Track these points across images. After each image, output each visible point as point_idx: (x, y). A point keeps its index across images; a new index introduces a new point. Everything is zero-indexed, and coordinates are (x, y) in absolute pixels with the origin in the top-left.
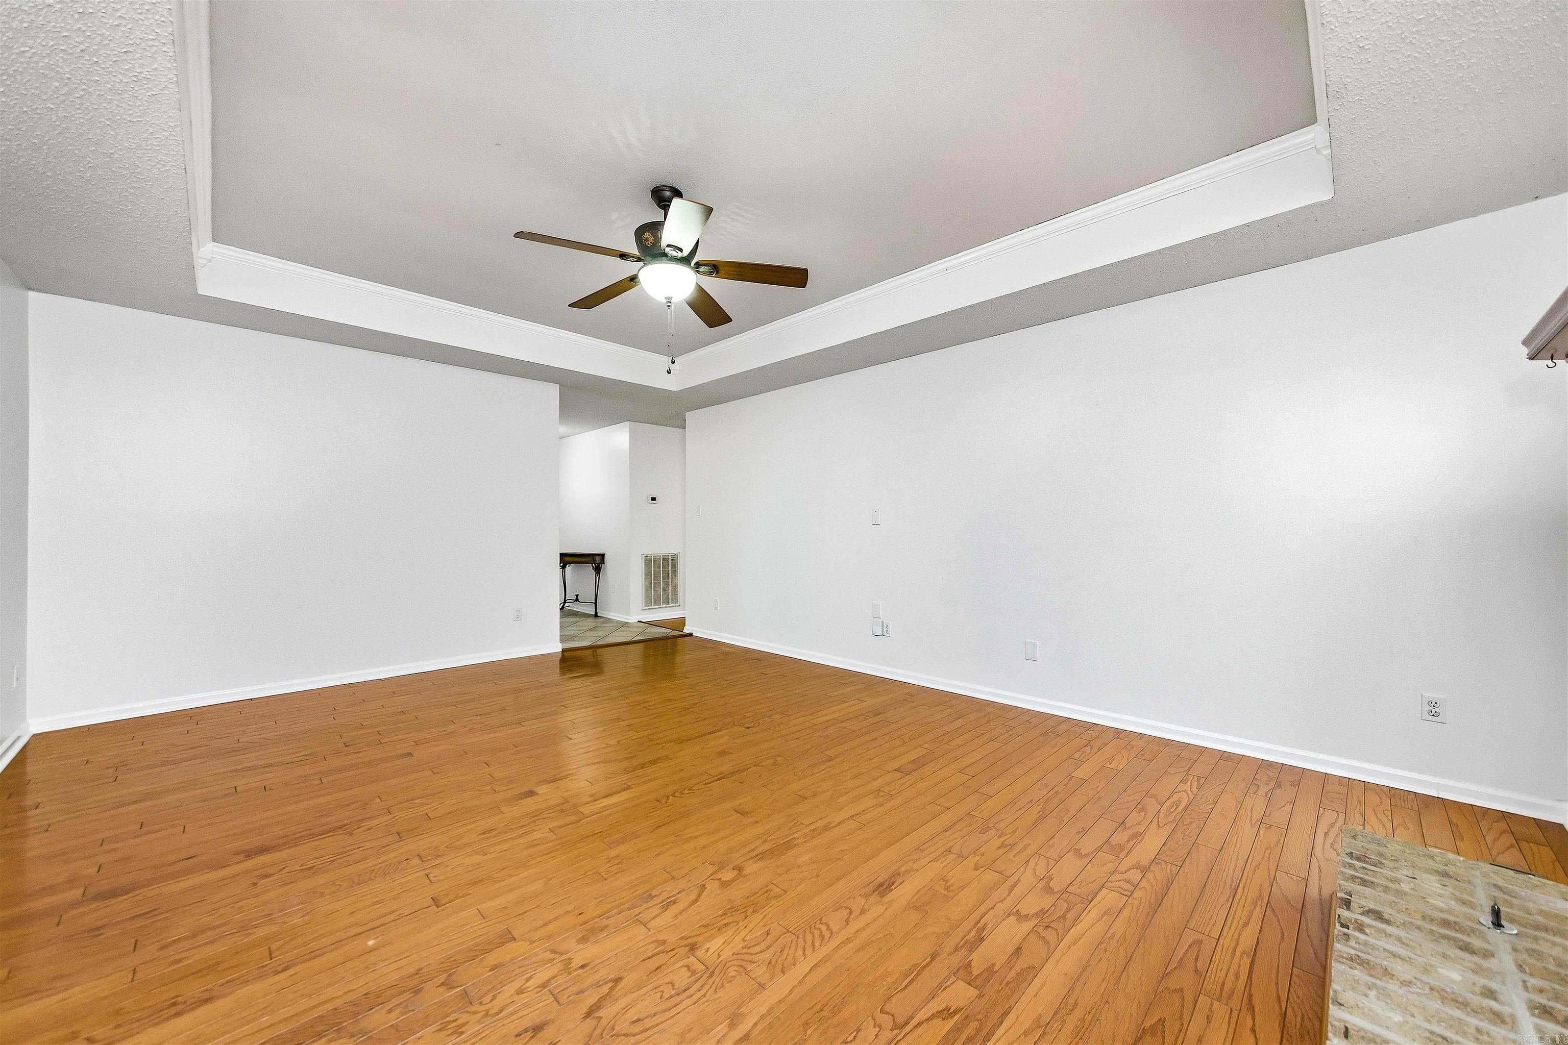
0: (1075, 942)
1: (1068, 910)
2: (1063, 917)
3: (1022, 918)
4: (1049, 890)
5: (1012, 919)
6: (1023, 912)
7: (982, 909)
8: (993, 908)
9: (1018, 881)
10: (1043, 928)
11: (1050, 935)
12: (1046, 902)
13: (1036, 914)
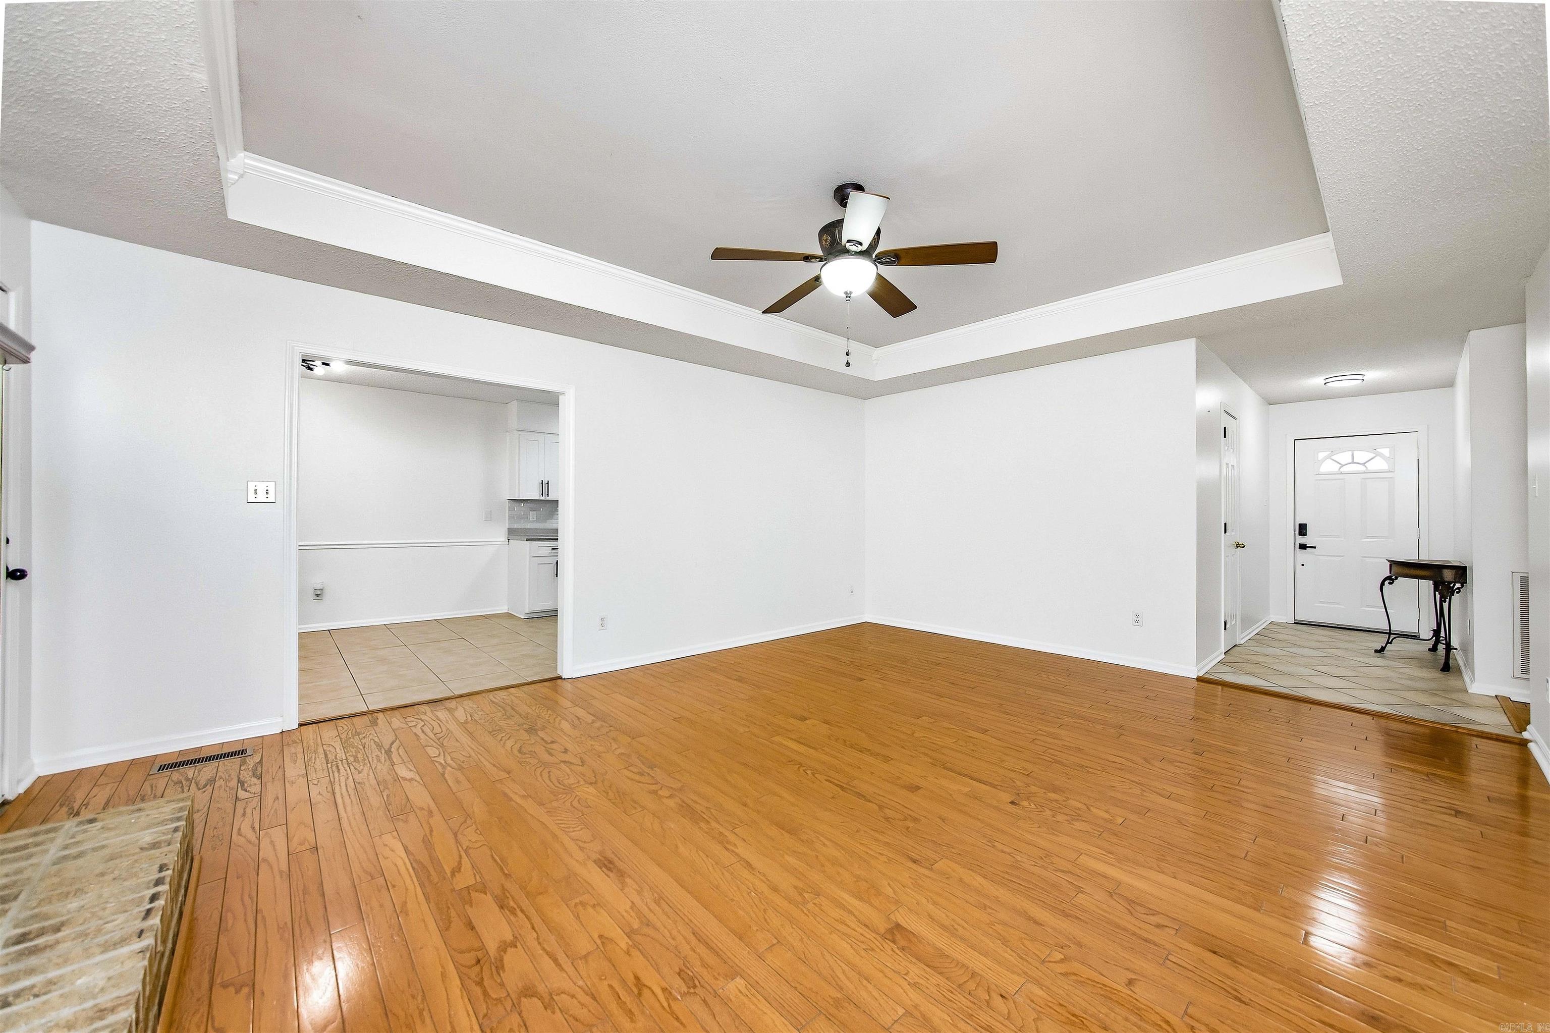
0: (444, 975)
1: (485, 994)
2: (480, 983)
3: (504, 947)
4: (529, 992)
5: (509, 937)
6: (510, 950)
7: (536, 920)
8: (533, 928)
9: (561, 968)
10: (480, 958)
11: (469, 958)
12: (512, 980)
13: (502, 960)
